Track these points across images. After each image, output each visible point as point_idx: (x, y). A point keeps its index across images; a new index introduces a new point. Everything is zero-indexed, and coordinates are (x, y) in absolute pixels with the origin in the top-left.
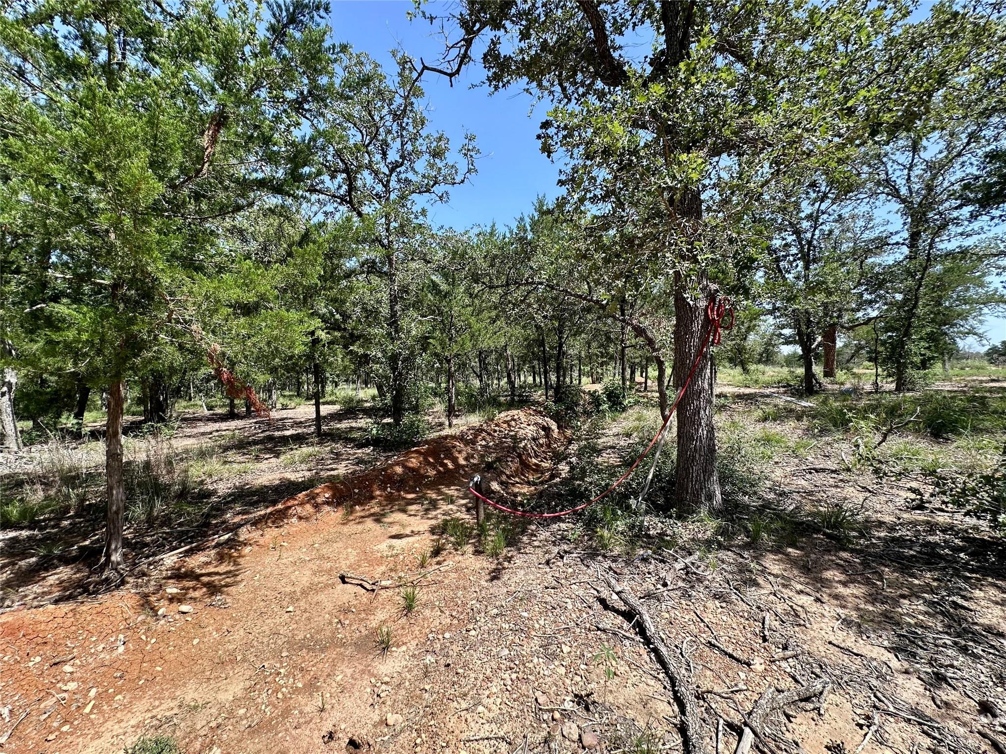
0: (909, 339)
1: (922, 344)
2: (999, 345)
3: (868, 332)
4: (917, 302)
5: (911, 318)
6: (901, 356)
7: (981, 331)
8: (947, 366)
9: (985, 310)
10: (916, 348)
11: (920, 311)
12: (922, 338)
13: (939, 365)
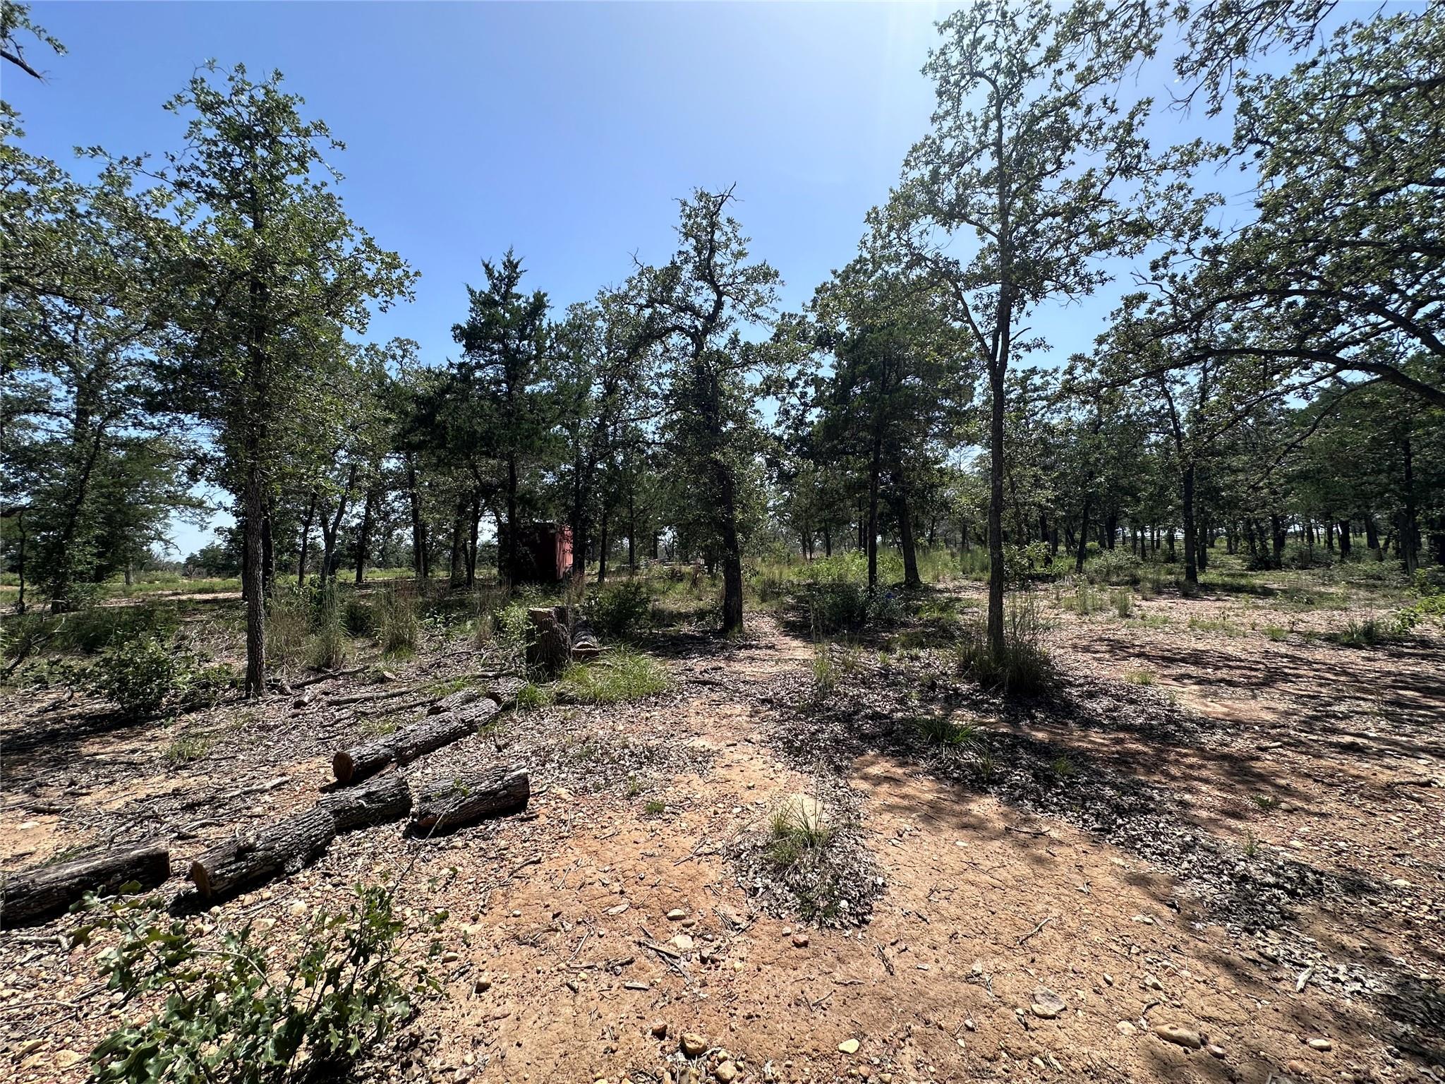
0: (72, 542)
1: (88, 548)
2: (197, 553)
3: (9, 528)
4: (82, 497)
5: (73, 516)
6: (59, 564)
7: (167, 537)
8: (132, 579)
9: (173, 513)
10: (82, 553)
11: (86, 507)
12: (89, 542)
13: (122, 577)
